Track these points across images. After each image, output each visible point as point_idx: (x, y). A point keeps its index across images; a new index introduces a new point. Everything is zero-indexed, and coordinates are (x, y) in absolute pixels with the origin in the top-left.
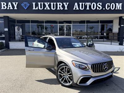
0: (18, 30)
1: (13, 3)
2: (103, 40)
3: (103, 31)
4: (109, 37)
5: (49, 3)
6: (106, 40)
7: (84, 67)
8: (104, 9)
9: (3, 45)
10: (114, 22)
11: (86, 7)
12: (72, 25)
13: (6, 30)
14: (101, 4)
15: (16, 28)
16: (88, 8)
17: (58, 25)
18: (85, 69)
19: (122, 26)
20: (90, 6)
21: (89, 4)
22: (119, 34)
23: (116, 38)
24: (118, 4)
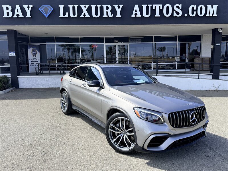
0: (34, 54)
1: (23, 6)
2: (184, 70)
3: (184, 55)
4: (195, 65)
5: (87, 6)
6: (189, 70)
7: (156, 118)
8: (186, 15)
9: (8, 81)
10: (203, 39)
11: (153, 11)
12: (128, 44)
13: (13, 54)
14: (180, 6)
15: (30, 51)
16: (157, 15)
17: (105, 44)
18: (157, 122)
19: (217, 44)
20: (161, 11)
21: (160, 7)
22: (212, 59)
23: (207, 66)
24: (210, 6)
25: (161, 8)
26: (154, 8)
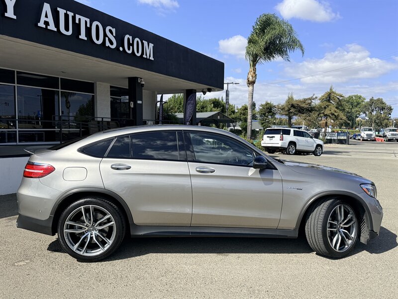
8: (121, 49)
10: (98, 89)
11: (77, 27)
14: (114, 31)
21: (86, 22)
24: (147, 43)
25: (88, 26)
26: (77, 22)
